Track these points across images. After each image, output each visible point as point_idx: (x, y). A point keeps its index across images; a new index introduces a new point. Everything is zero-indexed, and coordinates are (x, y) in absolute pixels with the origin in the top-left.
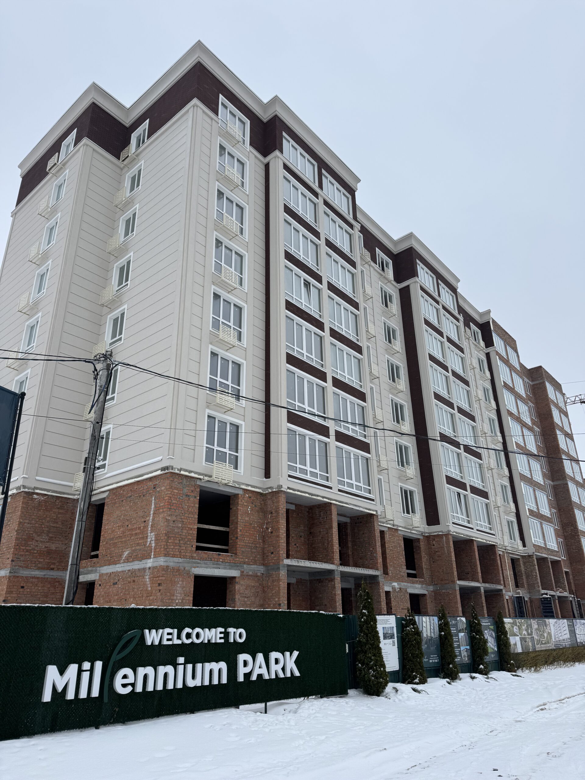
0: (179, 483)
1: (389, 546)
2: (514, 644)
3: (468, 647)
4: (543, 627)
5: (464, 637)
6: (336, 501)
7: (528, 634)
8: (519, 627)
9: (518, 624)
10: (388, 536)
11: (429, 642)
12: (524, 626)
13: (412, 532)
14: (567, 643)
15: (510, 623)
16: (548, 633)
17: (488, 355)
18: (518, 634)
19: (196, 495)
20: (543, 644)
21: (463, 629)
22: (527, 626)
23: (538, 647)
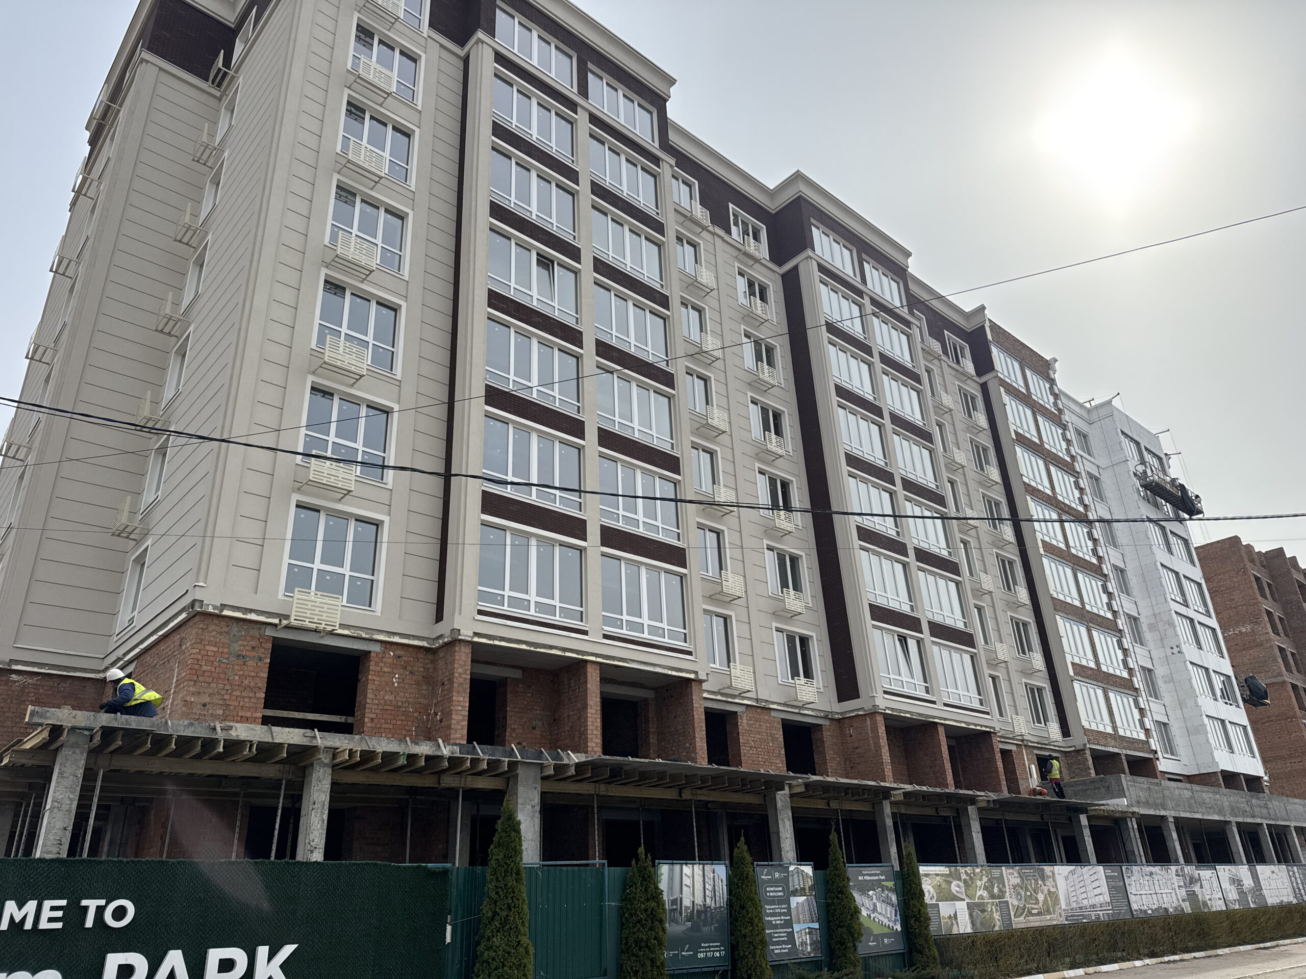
0: (221, 633)
1: (748, 740)
2: (950, 917)
3: (816, 925)
4: (1036, 881)
5: (806, 904)
6: (597, 655)
7: (993, 896)
8: (965, 881)
9: (964, 876)
10: (745, 721)
11: (699, 917)
12: (981, 880)
13: (802, 712)
14: (1101, 913)
15: (942, 875)
16: (1049, 892)
17: (984, 387)
18: (964, 897)
19: (263, 656)
20: (1033, 915)
21: (803, 889)
22: (989, 880)
23: (1019, 922)
